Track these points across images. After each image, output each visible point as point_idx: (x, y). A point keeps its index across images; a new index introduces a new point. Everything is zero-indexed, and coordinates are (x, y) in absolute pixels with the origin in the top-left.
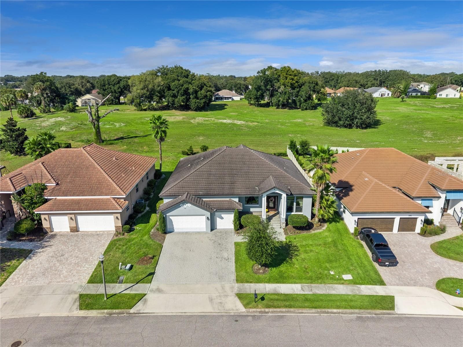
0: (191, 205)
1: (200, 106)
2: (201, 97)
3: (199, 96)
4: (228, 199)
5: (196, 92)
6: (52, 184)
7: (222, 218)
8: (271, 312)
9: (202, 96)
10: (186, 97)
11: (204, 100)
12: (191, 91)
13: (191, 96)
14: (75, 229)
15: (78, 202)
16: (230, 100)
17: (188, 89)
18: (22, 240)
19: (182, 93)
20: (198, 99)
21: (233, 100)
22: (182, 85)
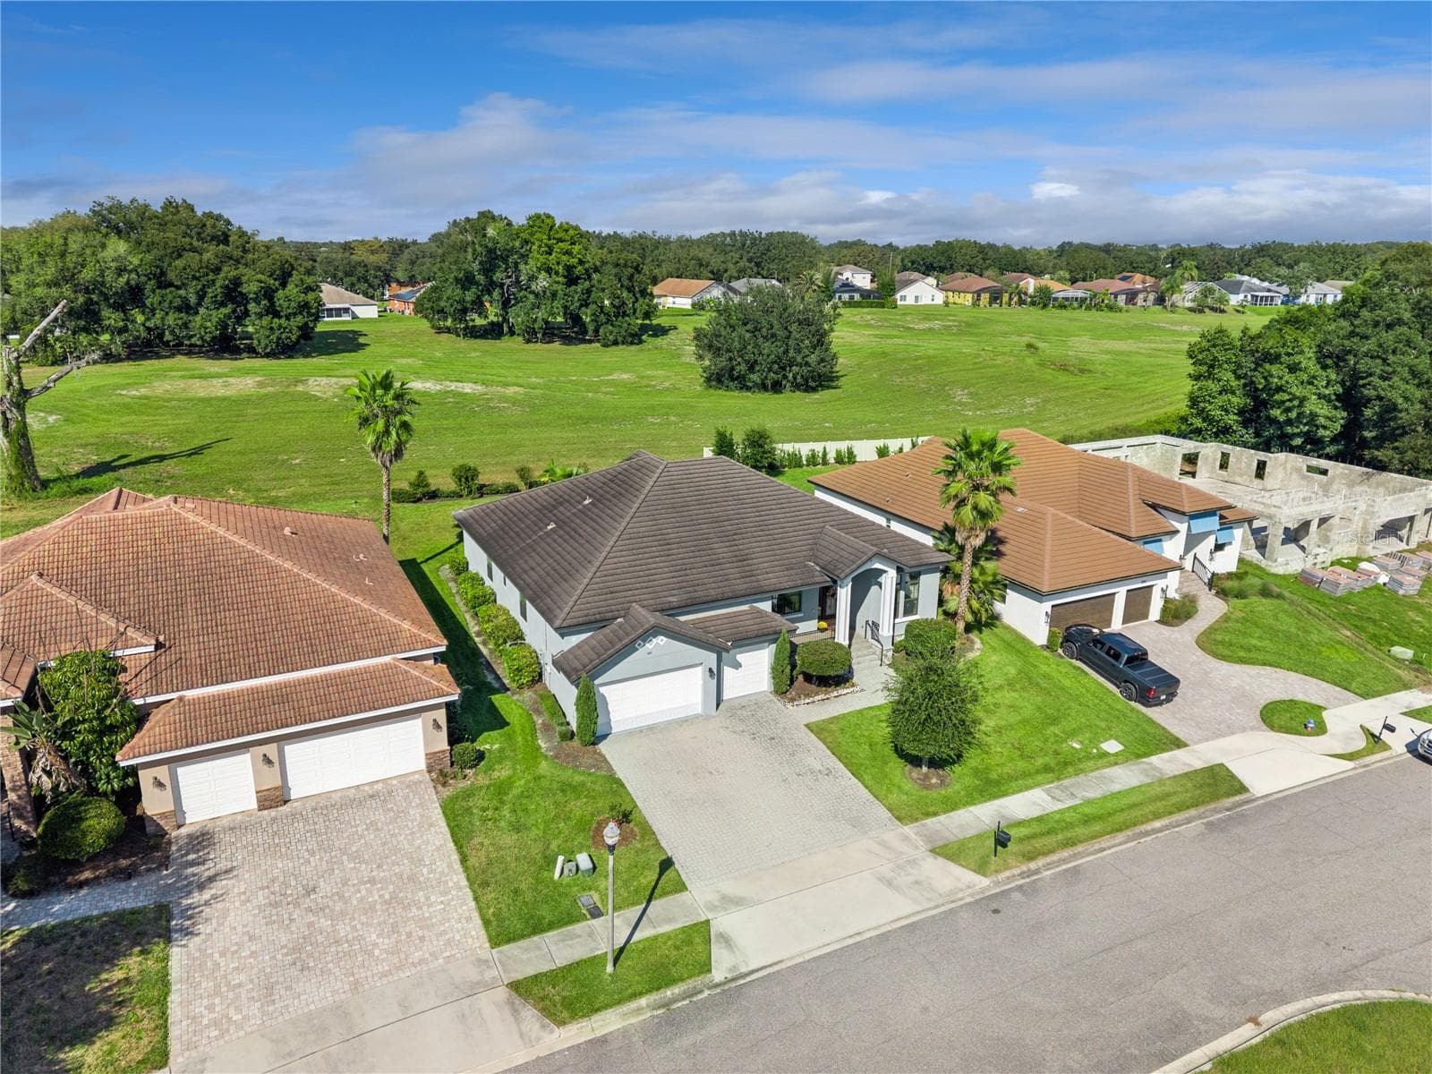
0: (665, 639)
1: (289, 338)
2: (288, 308)
3: (280, 306)
4: (745, 607)
5: (269, 294)
6: (138, 650)
7: (737, 665)
8: (1047, 868)
9: (293, 304)
10: (234, 311)
11: (299, 318)
12: (250, 288)
13: (252, 307)
14: (275, 798)
15: (282, 695)
16: (346, 318)
17: (237, 282)
18: (86, 883)
19: (216, 296)
20: (277, 315)
21: (355, 317)
22: (217, 270)
